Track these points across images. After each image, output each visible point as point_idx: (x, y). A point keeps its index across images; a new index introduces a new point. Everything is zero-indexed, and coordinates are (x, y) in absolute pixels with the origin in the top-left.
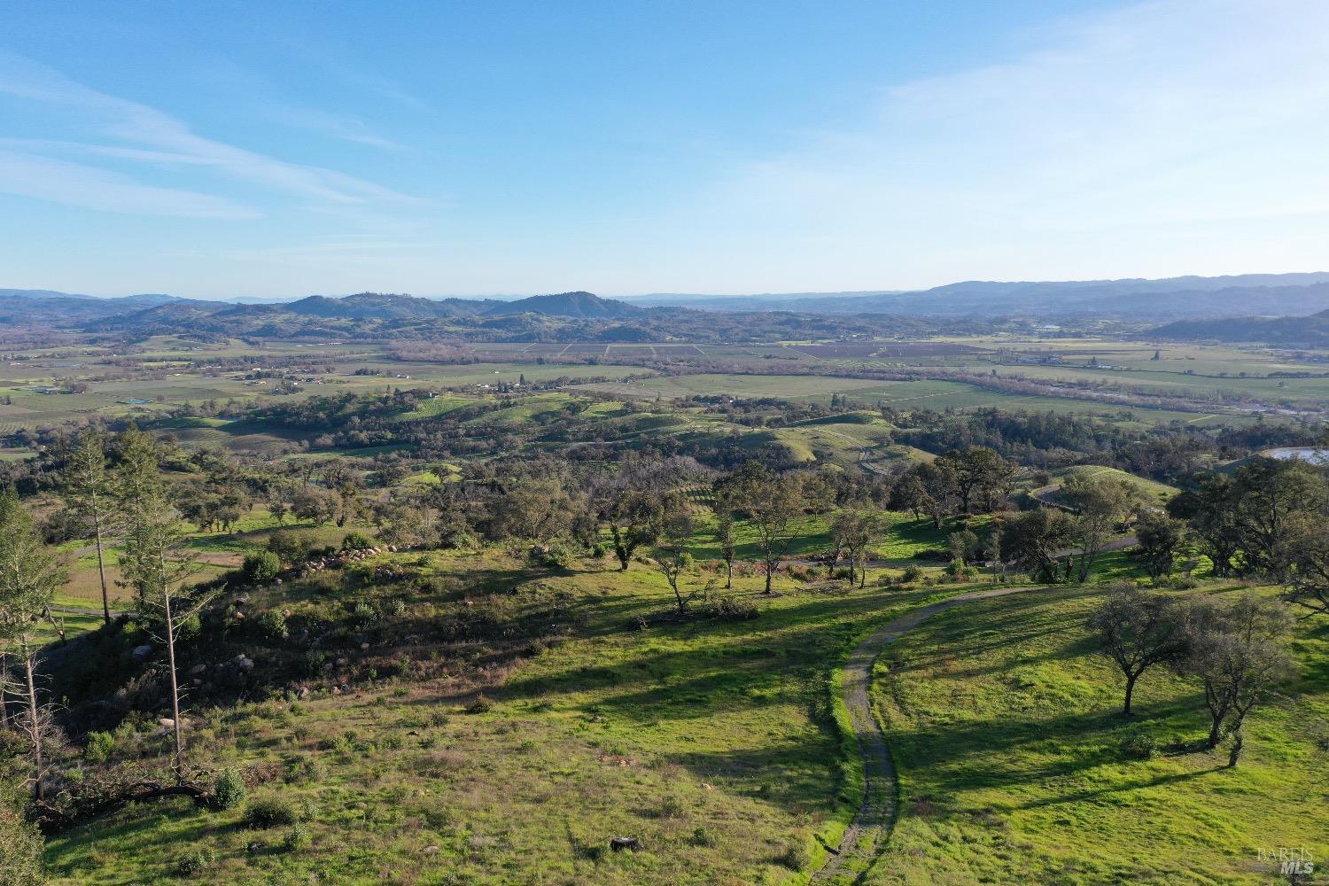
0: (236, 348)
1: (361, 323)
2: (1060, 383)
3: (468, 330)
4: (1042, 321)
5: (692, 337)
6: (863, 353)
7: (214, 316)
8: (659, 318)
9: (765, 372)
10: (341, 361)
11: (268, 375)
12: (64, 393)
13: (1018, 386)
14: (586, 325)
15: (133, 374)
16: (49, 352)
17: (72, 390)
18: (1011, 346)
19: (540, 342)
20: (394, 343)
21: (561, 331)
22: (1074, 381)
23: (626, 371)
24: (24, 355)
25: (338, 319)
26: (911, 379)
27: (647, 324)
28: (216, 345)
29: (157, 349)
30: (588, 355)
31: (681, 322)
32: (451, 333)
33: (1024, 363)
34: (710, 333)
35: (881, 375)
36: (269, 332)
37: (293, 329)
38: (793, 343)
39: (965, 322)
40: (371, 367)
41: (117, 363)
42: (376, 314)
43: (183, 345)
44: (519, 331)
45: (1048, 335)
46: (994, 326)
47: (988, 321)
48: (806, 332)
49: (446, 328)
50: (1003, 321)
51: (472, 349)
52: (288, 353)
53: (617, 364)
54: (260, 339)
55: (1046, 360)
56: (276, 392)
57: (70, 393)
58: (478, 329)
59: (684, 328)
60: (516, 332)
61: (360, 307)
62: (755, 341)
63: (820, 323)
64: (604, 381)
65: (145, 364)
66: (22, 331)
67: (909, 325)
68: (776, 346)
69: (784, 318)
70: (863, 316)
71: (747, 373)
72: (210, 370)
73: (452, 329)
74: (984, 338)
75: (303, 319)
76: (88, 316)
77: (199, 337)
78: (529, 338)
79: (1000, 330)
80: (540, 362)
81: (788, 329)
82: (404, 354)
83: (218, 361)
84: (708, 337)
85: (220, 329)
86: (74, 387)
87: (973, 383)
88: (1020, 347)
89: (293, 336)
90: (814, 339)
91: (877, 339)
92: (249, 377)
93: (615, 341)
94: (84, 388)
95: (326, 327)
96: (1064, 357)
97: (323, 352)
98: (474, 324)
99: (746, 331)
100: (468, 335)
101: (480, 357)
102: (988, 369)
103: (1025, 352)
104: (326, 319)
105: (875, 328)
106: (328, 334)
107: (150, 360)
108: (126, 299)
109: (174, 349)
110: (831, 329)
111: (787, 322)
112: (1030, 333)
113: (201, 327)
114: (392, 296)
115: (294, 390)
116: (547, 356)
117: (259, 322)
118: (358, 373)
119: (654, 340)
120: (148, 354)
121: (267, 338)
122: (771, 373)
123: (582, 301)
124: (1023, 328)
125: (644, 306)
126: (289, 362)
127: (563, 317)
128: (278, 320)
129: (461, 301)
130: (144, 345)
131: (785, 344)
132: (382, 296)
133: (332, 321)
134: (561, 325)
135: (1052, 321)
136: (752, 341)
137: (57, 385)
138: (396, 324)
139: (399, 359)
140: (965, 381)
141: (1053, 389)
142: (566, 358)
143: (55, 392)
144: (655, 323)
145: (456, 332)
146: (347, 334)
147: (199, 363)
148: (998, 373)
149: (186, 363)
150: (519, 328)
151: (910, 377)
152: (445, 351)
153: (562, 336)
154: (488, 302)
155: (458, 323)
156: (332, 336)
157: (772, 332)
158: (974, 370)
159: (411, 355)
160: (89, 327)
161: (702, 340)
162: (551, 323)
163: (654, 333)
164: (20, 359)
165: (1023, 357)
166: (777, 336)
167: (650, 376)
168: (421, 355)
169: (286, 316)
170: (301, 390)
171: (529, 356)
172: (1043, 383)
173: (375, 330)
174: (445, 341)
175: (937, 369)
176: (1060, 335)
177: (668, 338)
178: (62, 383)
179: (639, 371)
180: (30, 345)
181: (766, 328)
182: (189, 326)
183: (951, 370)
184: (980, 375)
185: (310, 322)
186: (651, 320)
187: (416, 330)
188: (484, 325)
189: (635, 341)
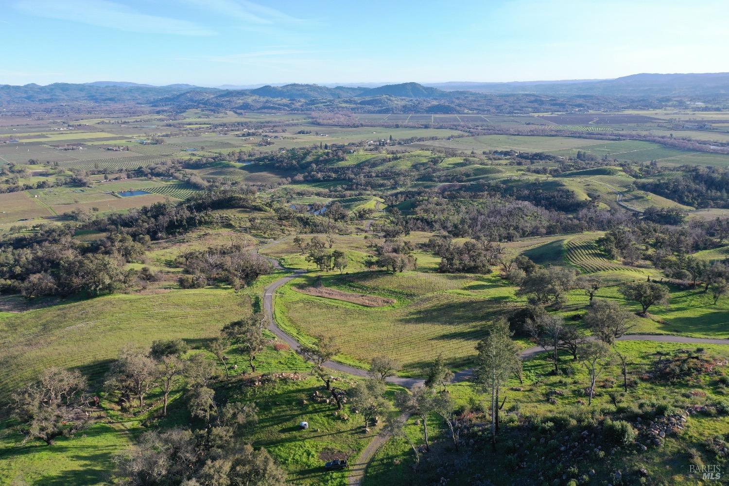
0: (231, 117)
1: (294, 102)
2: (716, 143)
3: (353, 106)
4: (692, 99)
5: (480, 110)
6: (585, 121)
7: (216, 97)
8: (458, 98)
9: (529, 134)
10: (288, 125)
11: (253, 134)
12: (153, 144)
13: (690, 145)
14: (419, 103)
15: (184, 132)
16: (138, 118)
17: (157, 142)
18: (676, 117)
19: (393, 113)
20: (314, 114)
21: (404, 107)
22: (724, 142)
23: (448, 133)
24: (127, 121)
25: (282, 99)
26: (619, 139)
27: (453, 102)
28: (221, 115)
29: (191, 117)
30: (424, 122)
31: (472, 101)
32: (343, 108)
33: (688, 129)
34: (489, 108)
35: (601, 136)
36: (246, 107)
37: (259, 105)
38: (541, 115)
39: (643, 100)
40: (306, 129)
41: (174, 126)
42: (301, 96)
43: (205, 115)
44: (381, 107)
45: (698, 109)
46: (662, 102)
47: (657, 100)
48: (547, 107)
49: (341, 105)
50: (668, 100)
51: (357, 117)
52: (259, 120)
53: (441, 127)
54: (242, 111)
55: (702, 126)
56: (261, 145)
57: (156, 144)
58: (358, 105)
59: (475, 105)
60: (379, 107)
61: (292, 92)
62: (518, 113)
63: (555, 102)
64: (437, 139)
65: (188, 126)
66: (121, 106)
67: (609, 103)
68: (530, 117)
69: (533, 99)
70: (579, 97)
71: (518, 135)
72: (222, 131)
73: (344, 105)
74: (658, 111)
75: (262, 99)
76: (152, 97)
77: (212, 110)
78: (387, 111)
79: (666, 106)
80: (397, 126)
81: (536, 105)
82: (321, 121)
83: (224, 125)
84: (488, 111)
85: (222, 106)
86: (157, 141)
87: (659, 142)
88: (684, 118)
89: (259, 109)
90: (553, 112)
91: (591, 112)
92: (243, 135)
93: (436, 113)
94: (162, 141)
95: (276, 104)
96: (713, 125)
97: (277, 120)
98: (355, 103)
99: (510, 107)
100: (353, 109)
101: (363, 123)
102: (667, 133)
103: (687, 121)
104: (276, 99)
105: (589, 105)
106: (278, 108)
107: (190, 124)
108: (168, 87)
109: (200, 117)
110: (562, 105)
111: (536, 101)
112: (686, 108)
113: (211, 104)
114: (307, 85)
115: (269, 144)
116: (400, 123)
117: (240, 102)
118: (299, 133)
119: (458, 112)
120: (188, 120)
121: (245, 111)
122: (532, 134)
123: (412, 88)
124: (681, 104)
125: (448, 91)
126: (261, 125)
127: (403, 98)
128: (250, 100)
129: (344, 88)
130: (184, 114)
131: (536, 115)
132: (302, 86)
133: (278, 100)
134: (403, 103)
135: (699, 100)
136: (515, 113)
137: (148, 139)
138: (313, 102)
139: (319, 124)
140: (654, 141)
141: (712, 147)
142: (411, 124)
143: (149, 144)
144: (457, 101)
145: (346, 107)
146: (288, 109)
147: (216, 126)
148: (674, 136)
149: (208, 126)
150: (380, 105)
151: (619, 138)
152: (343, 120)
153: (406, 109)
154: (360, 89)
155: (346, 102)
156: (280, 109)
157: (527, 107)
158: (658, 133)
159: (325, 122)
160: (155, 104)
161: (486, 112)
162: (398, 102)
163: (458, 108)
164: (125, 123)
165: (687, 125)
166: (530, 109)
167: (462, 136)
168: (330, 122)
169: (254, 98)
170: (273, 143)
171: (390, 123)
172: (705, 143)
173: (302, 106)
174: (341, 112)
175: (634, 133)
176: (706, 109)
177: (466, 111)
178: (150, 138)
179: (456, 133)
180: (128, 114)
181: (523, 105)
182: (205, 103)
183: (644, 133)
184: (663, 137)
185: (267, 102)
186: (454, 100)
187: (324, 106)
188: (360, 103)
189: (447, 113)
